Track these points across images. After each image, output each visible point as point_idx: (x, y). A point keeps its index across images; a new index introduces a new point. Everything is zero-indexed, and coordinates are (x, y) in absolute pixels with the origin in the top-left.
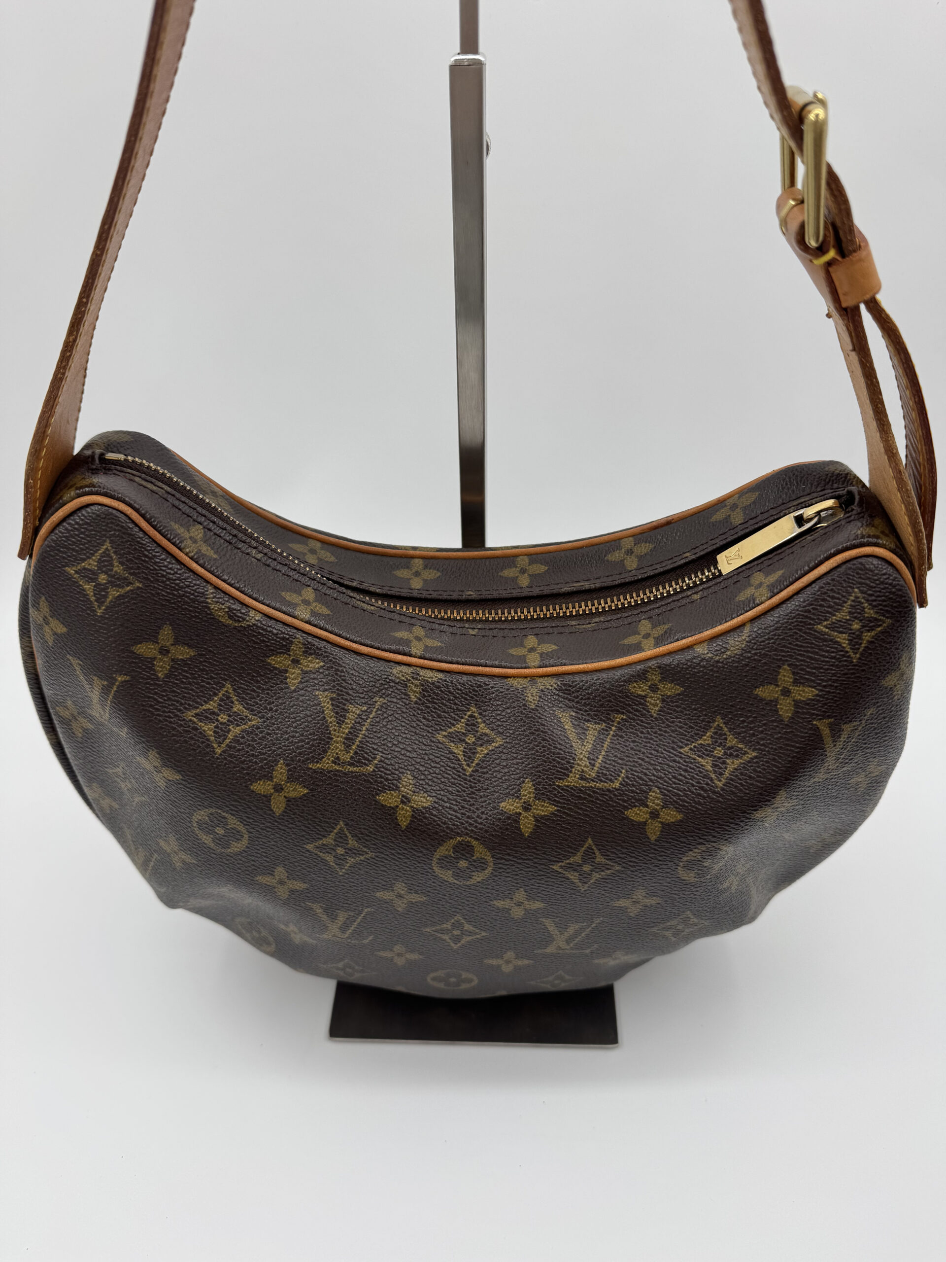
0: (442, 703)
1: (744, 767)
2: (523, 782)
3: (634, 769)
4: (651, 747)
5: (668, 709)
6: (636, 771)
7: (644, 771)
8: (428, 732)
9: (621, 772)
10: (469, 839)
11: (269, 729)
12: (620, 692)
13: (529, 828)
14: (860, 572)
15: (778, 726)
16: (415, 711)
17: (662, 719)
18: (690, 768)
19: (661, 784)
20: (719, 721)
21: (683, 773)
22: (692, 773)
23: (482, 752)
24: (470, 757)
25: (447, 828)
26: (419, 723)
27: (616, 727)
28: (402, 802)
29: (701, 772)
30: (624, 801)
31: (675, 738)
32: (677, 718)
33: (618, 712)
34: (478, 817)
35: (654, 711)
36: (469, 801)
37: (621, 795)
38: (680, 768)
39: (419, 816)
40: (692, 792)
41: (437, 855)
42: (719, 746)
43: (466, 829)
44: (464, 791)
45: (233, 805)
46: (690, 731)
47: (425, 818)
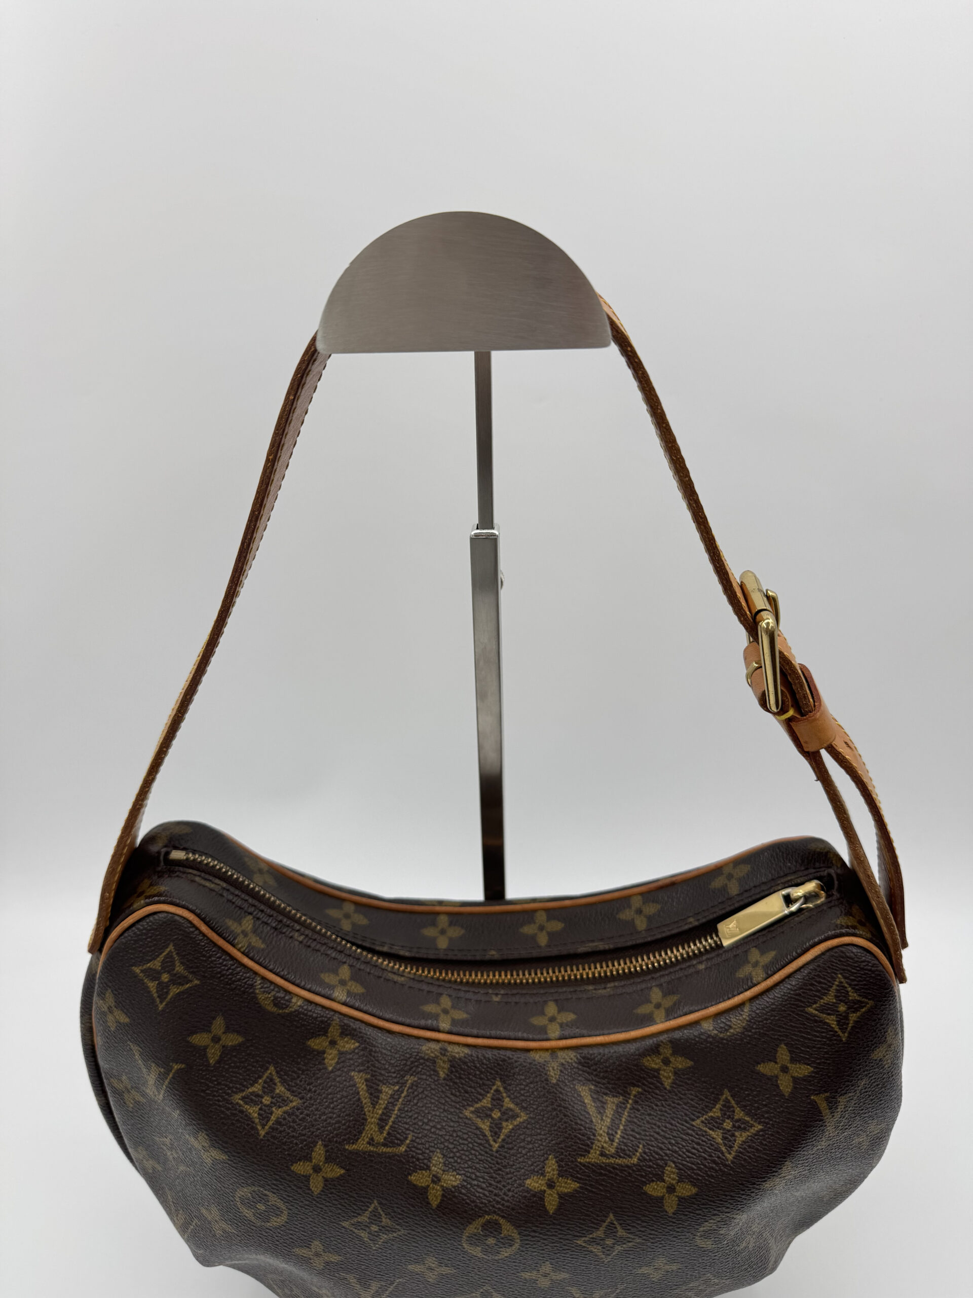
0: (469, 1079)
1: (751, 1140)
2: (547, 1159)
3: (650, 1143)
4: (665, 1120)
5: (680, 1081)
6: (653, 1146)
7: (660, 1145)
8: (456, 1108)
9: (638, 1147)
10: (496, 1217)
11: (308, 1110)
12: (635, 1065)
13: (554, 1205)
14: (842, 959)
15: (780, 1101)
16: (443, 1087)
17: (674, 1092)
18: (703, 1141)
19: (675, 1158)
20: (727, 1094)
21: (695, 1146)
22: (704, 1146)
23: (508, 1127)
24: (496, 1133)
25: (476, 1206)
26: (448, 1100)
27: (632, 1100)
28: (433, 1181)
29: (712, 1145)
30: (642, 1176)
31: (687, 1110)
32: (688, 1090)
33: (634, 1085)
34: (505, 1194)
35: (667, 1083)
36: (496, 1178)
37: (639, 1171)
38: (693, 1141)
39: (449, 1194)
40: (705, 1166)
41: (466, 1234)
42: (728, 1119)
43: (493, 1207)
44: (491, 1168)
45: (274, 1184)
46: (700, 1102)
47: (454, 1197)
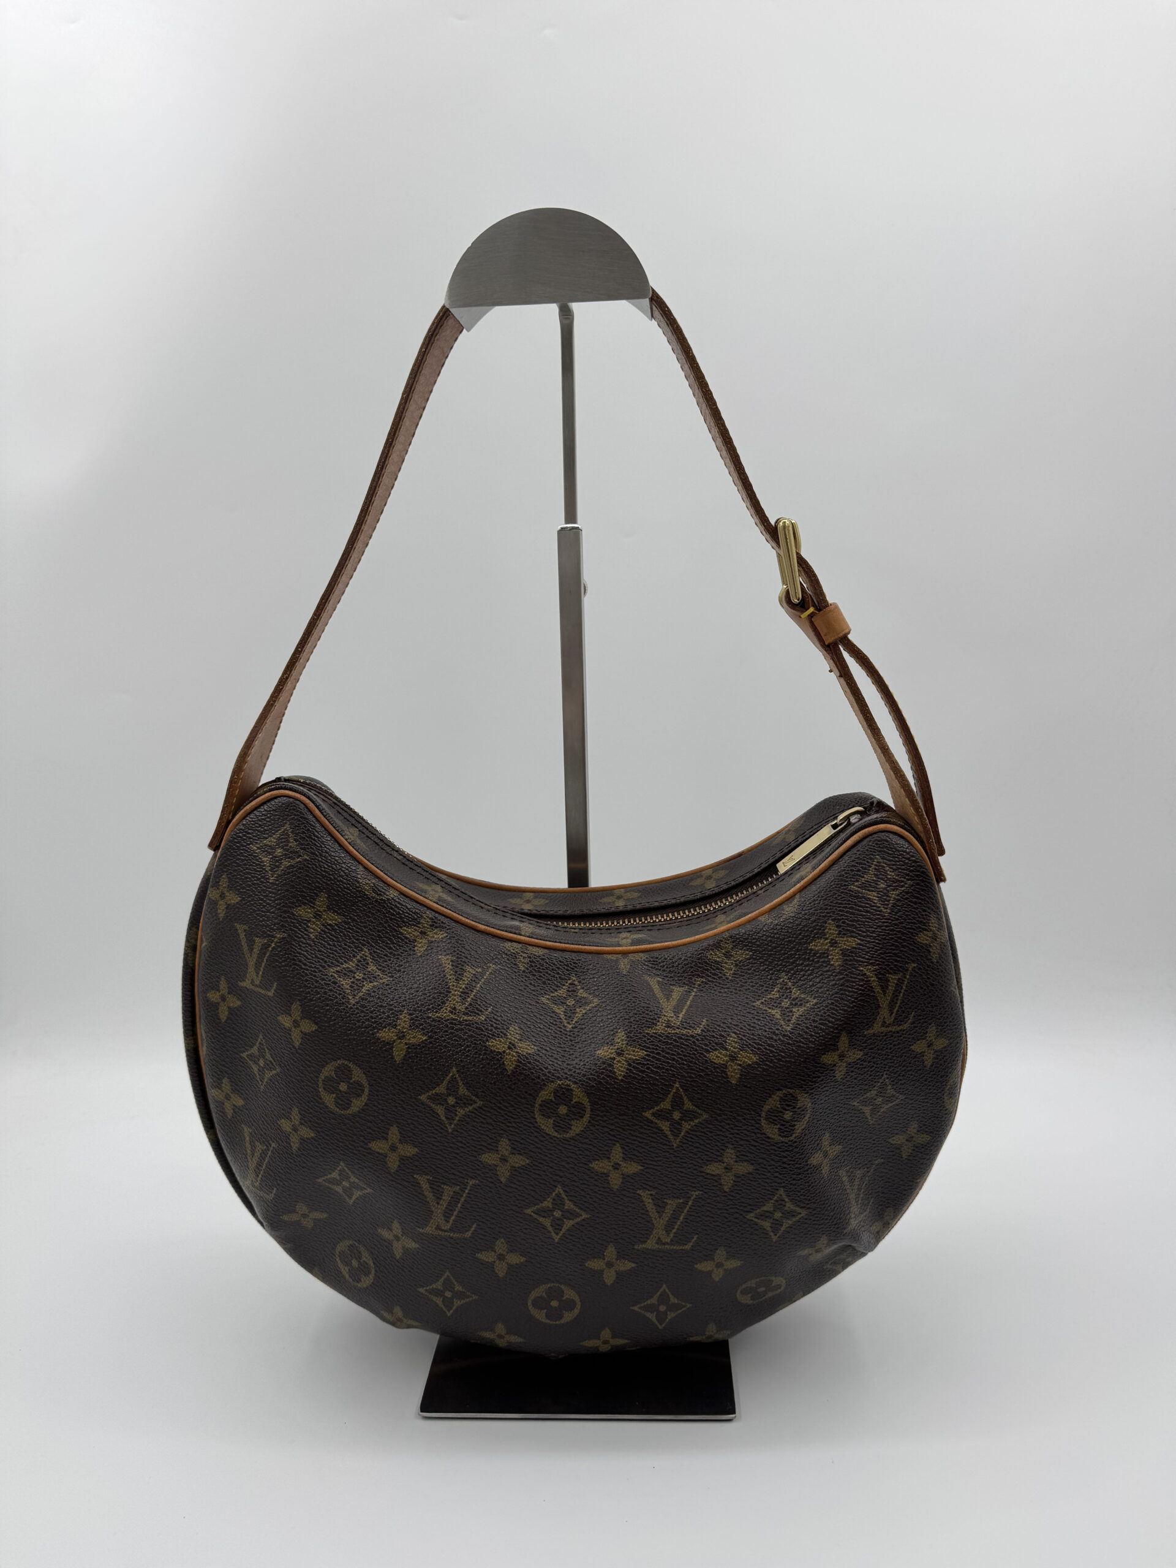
0: (547, 973)
1: (808, 1013)
2: (617, 1032)
5: (741, 971)
6: (715, 1020)
7: (722, 1020)
8: (534, 995)
10: (568, 1083)
11: (396, 986)
12: (699, 959)
13: (622, 1071)
14: (879, 843)
15: (831, 975)
16: (523, 977)
17: (736, 981)
18: (763, 1018)
19: (737, 1030)
20: (784, 977)
21: (756, 1021)
22: (765, 1021)
23: (580, 1012)
24: (570, 1017)
25: (548, 1072)
26: (526, 987)
28: (509, 1048)
29: (772, 1020)
30: (706, 1045)
31: (748, 995)
32: (749, 979)
33: (698, 976)
34: (577, 1064)
35: (729, 974)
36: (569, 1051)
37: (703, 1040)
38: (753, 1017)
39: (524, 1061)
40: (766, 1037)
41: (539, 1101)
42: (786, 999)
43: (566, 1074)
44: (565, 1044)
46: (760, 988)
